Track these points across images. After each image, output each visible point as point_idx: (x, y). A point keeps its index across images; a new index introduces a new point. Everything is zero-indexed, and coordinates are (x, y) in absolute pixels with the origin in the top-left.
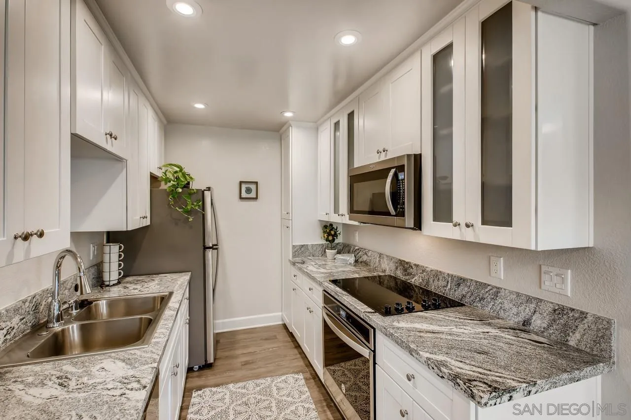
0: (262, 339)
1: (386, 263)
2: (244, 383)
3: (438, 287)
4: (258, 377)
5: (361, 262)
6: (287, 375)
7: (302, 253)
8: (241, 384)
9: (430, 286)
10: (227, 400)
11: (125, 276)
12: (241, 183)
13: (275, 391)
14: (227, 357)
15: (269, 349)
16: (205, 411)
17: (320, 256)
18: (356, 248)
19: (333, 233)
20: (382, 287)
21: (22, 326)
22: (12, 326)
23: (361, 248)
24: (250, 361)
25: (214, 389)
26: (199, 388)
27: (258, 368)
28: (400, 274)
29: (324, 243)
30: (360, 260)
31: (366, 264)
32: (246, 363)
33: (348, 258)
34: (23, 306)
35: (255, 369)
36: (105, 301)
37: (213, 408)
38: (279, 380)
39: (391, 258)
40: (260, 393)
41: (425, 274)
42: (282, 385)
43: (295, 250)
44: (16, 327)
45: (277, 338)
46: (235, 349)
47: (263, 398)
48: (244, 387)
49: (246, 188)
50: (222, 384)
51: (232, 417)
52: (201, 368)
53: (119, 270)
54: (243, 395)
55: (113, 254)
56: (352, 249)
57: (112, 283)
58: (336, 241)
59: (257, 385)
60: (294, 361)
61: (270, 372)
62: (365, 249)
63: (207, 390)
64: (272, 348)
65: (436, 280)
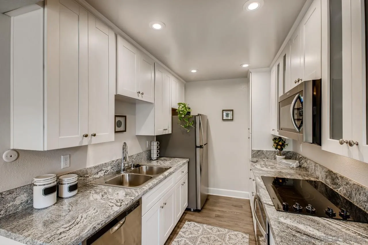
0: (233, 205)
1: (319, 171)
2: (212, 227)
3: (360, 201)
4: (221, 226)
5: (303, 168)
6: (238, 232)
7: (259, 155)
8: (210, 227)
9: (352, 198)
10: (200, 232)
11: (160, 157)
12: (223, 111)
13: (227, 239)
14: (210, 210)
15: (235, 212)
16: (187, 233)
17: (273, 159)
18: (300, 156)
19: (280, 143)
20: (316, 190)
21: (112, 171)
22: (108, 169)
23: (304, 157)
24: (221, 215)
25: (196, 224)
26: (190, 221)
27: (223, 221)
28: (328, 182)
29: (274, 150)
30: (303, 166)
31: (306, 169)
32: (218, 216)
33: (291, 163)
34: (112, 163)
35: (221, 221)
36: (145, 167)
37: (191, 233)
38: (233, 233)
39: (323, 167)
40: (218, 236)
41: (348, 186)
42: (233, 237)
43: (253, 153)
44: (109, 170)
45: (242, 207)
46: (215, 206)
47: (219, 239)
48: (211, 229)
49: (226, 113)
50: (201, 223)
51: (198, 242)
52: (195, 211)
53: (157, 153)
54: (209, 233)
55: (155, 145)
56: (298, 157)
57: (154, 159)
58: (284, 150)
59: (219, 231)
60: (247, 225)
61: (229, 226)
62: (306, 158)
63: (193, 223)
64: (237, 212)
65: (358, 194)
